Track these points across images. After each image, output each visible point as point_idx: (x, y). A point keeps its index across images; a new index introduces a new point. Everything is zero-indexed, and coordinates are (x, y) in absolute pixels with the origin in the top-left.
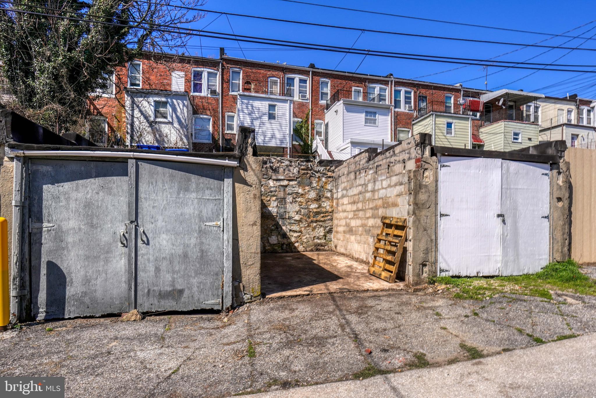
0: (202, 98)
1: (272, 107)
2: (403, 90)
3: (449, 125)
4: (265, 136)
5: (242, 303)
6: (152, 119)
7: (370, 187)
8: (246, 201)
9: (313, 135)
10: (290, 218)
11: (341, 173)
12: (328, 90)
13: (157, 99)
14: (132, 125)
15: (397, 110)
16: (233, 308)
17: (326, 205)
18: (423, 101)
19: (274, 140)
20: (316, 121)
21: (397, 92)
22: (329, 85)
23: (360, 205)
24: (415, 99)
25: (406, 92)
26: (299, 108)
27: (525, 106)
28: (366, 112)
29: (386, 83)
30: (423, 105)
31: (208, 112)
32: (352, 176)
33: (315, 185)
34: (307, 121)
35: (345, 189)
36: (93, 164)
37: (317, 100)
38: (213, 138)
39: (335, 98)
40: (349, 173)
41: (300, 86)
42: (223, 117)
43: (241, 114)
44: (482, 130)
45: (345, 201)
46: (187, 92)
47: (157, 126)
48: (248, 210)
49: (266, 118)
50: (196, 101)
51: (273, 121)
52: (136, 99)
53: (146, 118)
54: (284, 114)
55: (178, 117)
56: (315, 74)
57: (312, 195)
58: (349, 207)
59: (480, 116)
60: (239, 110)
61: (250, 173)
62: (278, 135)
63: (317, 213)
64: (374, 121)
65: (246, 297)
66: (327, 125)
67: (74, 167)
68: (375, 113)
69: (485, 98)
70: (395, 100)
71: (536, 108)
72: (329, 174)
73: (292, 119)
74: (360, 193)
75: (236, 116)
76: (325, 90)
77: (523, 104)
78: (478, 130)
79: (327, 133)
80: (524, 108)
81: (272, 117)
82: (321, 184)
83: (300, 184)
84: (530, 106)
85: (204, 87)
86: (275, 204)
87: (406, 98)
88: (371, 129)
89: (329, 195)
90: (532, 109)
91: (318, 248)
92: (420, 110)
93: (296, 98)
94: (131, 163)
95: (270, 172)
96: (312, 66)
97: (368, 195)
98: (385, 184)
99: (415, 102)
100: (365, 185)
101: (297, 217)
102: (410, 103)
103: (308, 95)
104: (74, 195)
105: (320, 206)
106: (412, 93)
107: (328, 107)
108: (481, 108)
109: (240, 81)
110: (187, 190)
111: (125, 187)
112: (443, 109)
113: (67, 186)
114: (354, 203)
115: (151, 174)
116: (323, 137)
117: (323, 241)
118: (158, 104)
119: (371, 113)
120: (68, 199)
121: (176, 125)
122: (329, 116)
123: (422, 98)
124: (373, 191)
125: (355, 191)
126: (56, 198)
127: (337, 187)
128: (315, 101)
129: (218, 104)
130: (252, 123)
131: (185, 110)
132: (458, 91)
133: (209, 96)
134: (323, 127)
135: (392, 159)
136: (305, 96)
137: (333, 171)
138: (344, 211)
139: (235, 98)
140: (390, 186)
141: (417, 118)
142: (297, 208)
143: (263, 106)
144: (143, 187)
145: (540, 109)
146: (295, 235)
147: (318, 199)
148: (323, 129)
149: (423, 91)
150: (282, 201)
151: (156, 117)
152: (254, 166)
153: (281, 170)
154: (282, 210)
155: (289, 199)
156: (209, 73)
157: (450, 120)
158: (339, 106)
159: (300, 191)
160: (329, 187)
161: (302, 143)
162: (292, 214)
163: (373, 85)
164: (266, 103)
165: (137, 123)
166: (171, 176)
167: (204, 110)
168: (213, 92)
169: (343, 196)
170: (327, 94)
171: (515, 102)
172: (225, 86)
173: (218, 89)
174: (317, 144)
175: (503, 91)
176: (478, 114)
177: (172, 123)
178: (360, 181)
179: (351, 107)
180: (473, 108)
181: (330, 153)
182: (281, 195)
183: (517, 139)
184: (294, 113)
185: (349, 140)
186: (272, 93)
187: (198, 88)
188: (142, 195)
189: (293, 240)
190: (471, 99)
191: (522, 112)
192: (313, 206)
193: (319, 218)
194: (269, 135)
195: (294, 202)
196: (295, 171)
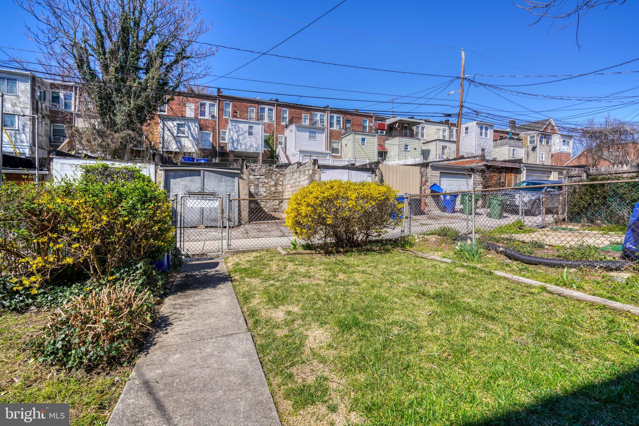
0: (206, 120)
1: (251, 127)
2: (335, 116)
3: (363, 140)
4: (246, 146)
5: (241, 224)
6: (175, 134)
7: (298, 180)
8: (243, 186)
9: (277, 144)
10: (261, 195)
11: (287, 172)
12: (287, 115)
13: (178, 122)
14: (163, 138)
15: (331, 128)
16: (238, 226)
17: (280, 188)
18: (348, 123)
19: (252, 148)
20: (279, 135)
21: (332, 117)
22: (288, 112)
23: (294, 188)
24: (343, 122)
25: (337, 117)
26: (268, 127)
27: (415, 127)
28: (310, 132)
29: (324, 111)
30: (348, 125)
31: (210, 129)
32: (291, 174)
33: (274, 178)
34: (273, 135)
35: (288, 180)
36: (188, 172)
37: (280, 122)
38: (213, 146)
39: (291, 122)
40: (290, 173)
41: (269, 113)
42: (219, 132)
43: (231, 132)
44: (386, 142)
45: (288, 186)
46: (196, 117)
47: (178, 139)
48: (244, 189)
49: (247, 134)
50: (202, 122)
51: (251, 136)
52: (165, 122)
53: (172, 134)
54: (258, 132)
55: (191, 133)
56: (278, 105)
57: (273, 183)
58: (290, 189)
59: (386, 133)
60: (230, 129)
61: (245, 175)
62: (255, 145)
63: (275, 193)
64: (315, 137)
65: (243, 222)
66: (286, 138)
67: (181, 173)
68: (315, 132)
69: (388, 122)
70: (330, 123)
71: (423, 128)
72: (281, 172)
73: (263, 134)
74: (294, 183)
75: (227, 131)
76: (285, 116)
77: (414, 126)
78: (384, 142)
79: (286, 143)
80: (414, 128)
81: (250, 134)
82: (277, 177)
83: (266, 178)
84: (418, 127)
85: (207, 113)
86: (253, 187)
87: (337, 121)
88: (312, 142)
89: (281, 183)
90: (420, 128)
91: (275, 210)
92: (346, 129)
93: (266, 120)
94: (202, 172)
95: (251, 171)
96: (277, 100)
97: (297, 184)
98: (303, 179)
99: (343, 124)
100: (296, 179)
101: (265, 195)
102: (340, 124)
103: (274, 119)
104: (181, 183)
105: (276, 189)
106: (342, 118)
107: (287, 127)
108: (386, 128)
109: (230, 109)
110: (221, 181)
111: (199, 180)
112: (361, 129)
113: (179, 180)
114: (292, 187)
115: (209, 175)
116: (283, 146)
117: (278, 207)
118: (179, 126)
119: (313, 132)
120: (179, 184)
121: (190, 138)
122: (287, 132)
123: (348, 121)
124: (299, 182)
125: (292, 181)
126: (175, 184)
127: (285, 179)
128: (278, 123)
129: (216, 124)
130: (238, 137)
131: (196, 129)
132: (371, 117)
133: (210, 118)
134: (283, 139)
135: (305, 168)
136: (272, 120)
137: (283, 171)
138: (288, 191)
139: (226, 120)
140: (304, 180)
141: (344, 134)
142: (265, 190)
143: (245, 127)
144: (205, 180)
145: (425, 130)
146: (264, 203)
147: (276, 185)
148: (283, 141)
149: (349, 117)
150: (257, 186)
151: (178, 133)
152: (246, 173)
153: (256, 170)
154: (257, 191)
155: (261, 185)
156: (210, 104)
157: (364, 137)
158: (293, 127)
159: (266, 181)
160: (281, 179)
161: (270, 150)
162: (262, 193)
163: (316, 113)
164: (247, 125)
165: (166, 137)
166: (216, 176)
167: (207, 127)
168: (213, 116)
169: (288, 184)
170: (286, 118)
171: (408, 124)
172: (220, 112)
173: (216, 114)
174: (279, 150)
175: (398, 118)
176: (385, 132)
177: (187, 137)
178: (294, 177)
179: (300, 128)
180: (381, 128)
181: (287, 157)
182: (256, 183)
183: (407, 149)
184: (265, 130)
185: (298, 150)
186: (251, 118)
187: (203, 113)
188: (205, 183)
189: (262, 206)
190: (380, 122)
191: (413, 131)
192: (273, 189)
193: (276, 195)
194: (249, 145)
195: (263, 186)
196: (264, 171)
